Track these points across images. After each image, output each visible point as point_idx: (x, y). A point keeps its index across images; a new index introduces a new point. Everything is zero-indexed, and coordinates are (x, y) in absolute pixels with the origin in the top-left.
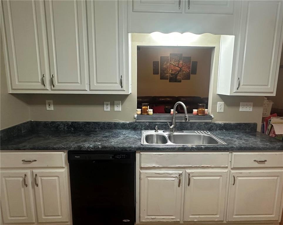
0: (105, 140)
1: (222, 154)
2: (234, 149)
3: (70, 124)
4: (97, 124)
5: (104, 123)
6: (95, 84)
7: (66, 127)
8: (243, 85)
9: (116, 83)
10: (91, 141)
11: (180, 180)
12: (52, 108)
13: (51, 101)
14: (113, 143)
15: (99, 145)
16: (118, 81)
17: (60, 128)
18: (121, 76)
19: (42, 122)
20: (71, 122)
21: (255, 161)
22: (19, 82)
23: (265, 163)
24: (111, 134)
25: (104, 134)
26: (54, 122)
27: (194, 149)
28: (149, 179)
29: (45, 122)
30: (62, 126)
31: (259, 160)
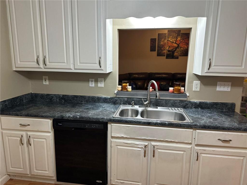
0: (85, 112)
1: (186, 131)
2: (197, 127)
3: (61, 97)
4: (83, 97)
5: (89, 97)
6: (78, 64)
7: (58, 99)
8: (214, 66)
9: (96, 63)
10: (74, 112)
11: (145, 151)
12: (47, 83)
13: (47, 77)
14: (90, 114)
15: (78, 115)
16: (98, 62)
17: (54, 100)
18: (100, 57)
19: (40, 94)
20: (62, 95)
21: (219, 140)
22: (20, 61)
23: (229, 143)
24: (93, 107)
25: (87, 106)
26: (49, 94)
27: (158, 124)
28: (119, 147)
29: (42, 94)
30: (55, 98)
31: (223, 139)
